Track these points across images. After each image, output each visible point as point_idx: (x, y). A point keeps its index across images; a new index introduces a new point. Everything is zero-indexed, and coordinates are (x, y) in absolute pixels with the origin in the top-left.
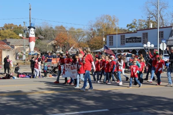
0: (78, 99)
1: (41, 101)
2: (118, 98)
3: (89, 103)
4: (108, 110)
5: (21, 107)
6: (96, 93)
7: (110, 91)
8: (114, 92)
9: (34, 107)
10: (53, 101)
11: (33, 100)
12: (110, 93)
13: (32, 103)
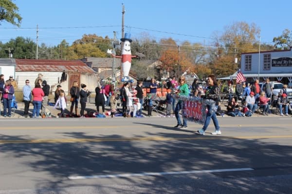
0: (209, 151)
1: (154, 152)
2: (272, 152)
3: (229, 158)
4: (253, 169)
5: (125, 160)
6: (236, 143)
7: (256, 140)
8: (263, 143)
9: (144, 161)
10: (172, 152)
11: (141, 150)
12: (257, 144)
13: (140, 155)
